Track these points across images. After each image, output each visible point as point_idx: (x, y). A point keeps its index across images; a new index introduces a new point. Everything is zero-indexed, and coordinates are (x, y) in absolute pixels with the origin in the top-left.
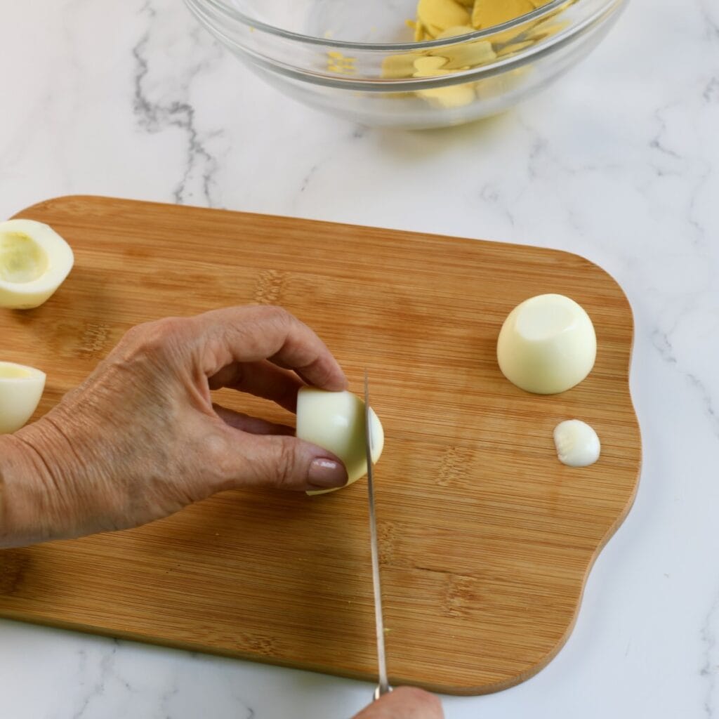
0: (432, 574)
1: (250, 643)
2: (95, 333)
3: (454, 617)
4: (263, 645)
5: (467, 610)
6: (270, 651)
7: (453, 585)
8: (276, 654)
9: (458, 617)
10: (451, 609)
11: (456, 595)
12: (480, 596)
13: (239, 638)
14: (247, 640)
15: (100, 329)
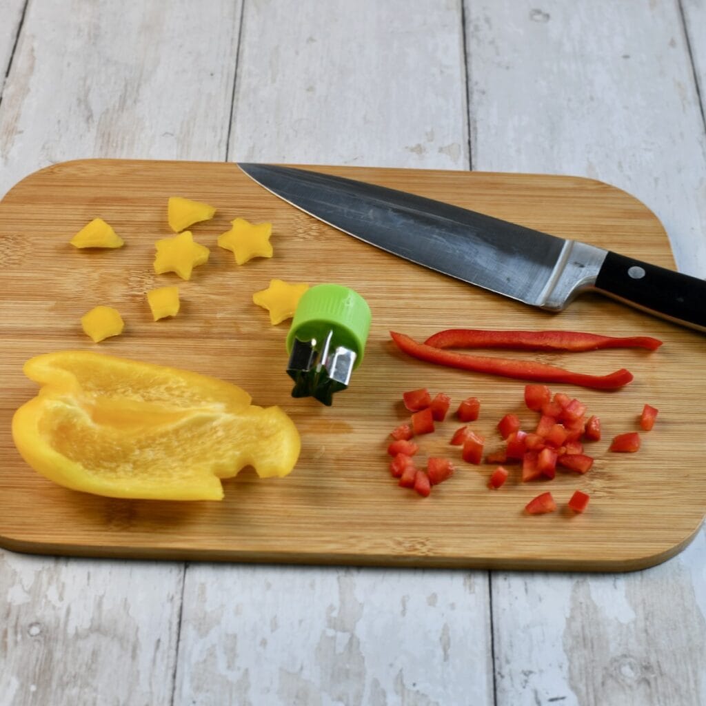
1: (405, 547)
2: (142, 278)
3: (600, 497)
4: (418, 546)
5: (610, 490)
6: (428, 551)
8: (434, 553)
9: (604, 497)
10: (595, 491)
12: (617, 476)
13: (391, 543)
14: (400, 543)
15: (145, 273)
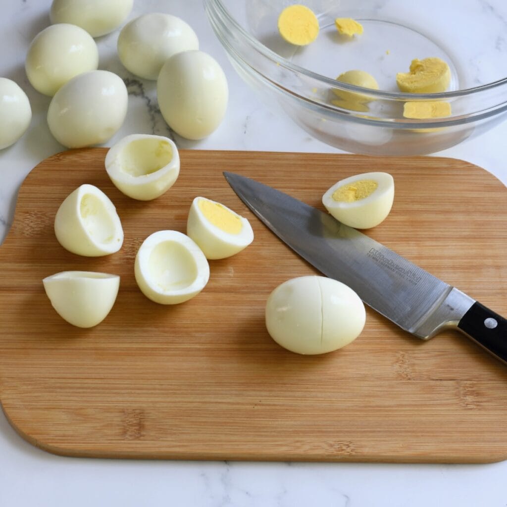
0: (445, 383)
1: (335, 448)
2: (133, 245)
3: (471, 409)
4: (344, 448)
5: (478, 404)
6: (352, 451)
7: (461, 388)
8: (356, 452)
9: (474, 408)
10: (467, 404)
11: (467, 395)
12: (483, 393)
13: (325, 446)
14: (331, 446)
15: (135, 241)
